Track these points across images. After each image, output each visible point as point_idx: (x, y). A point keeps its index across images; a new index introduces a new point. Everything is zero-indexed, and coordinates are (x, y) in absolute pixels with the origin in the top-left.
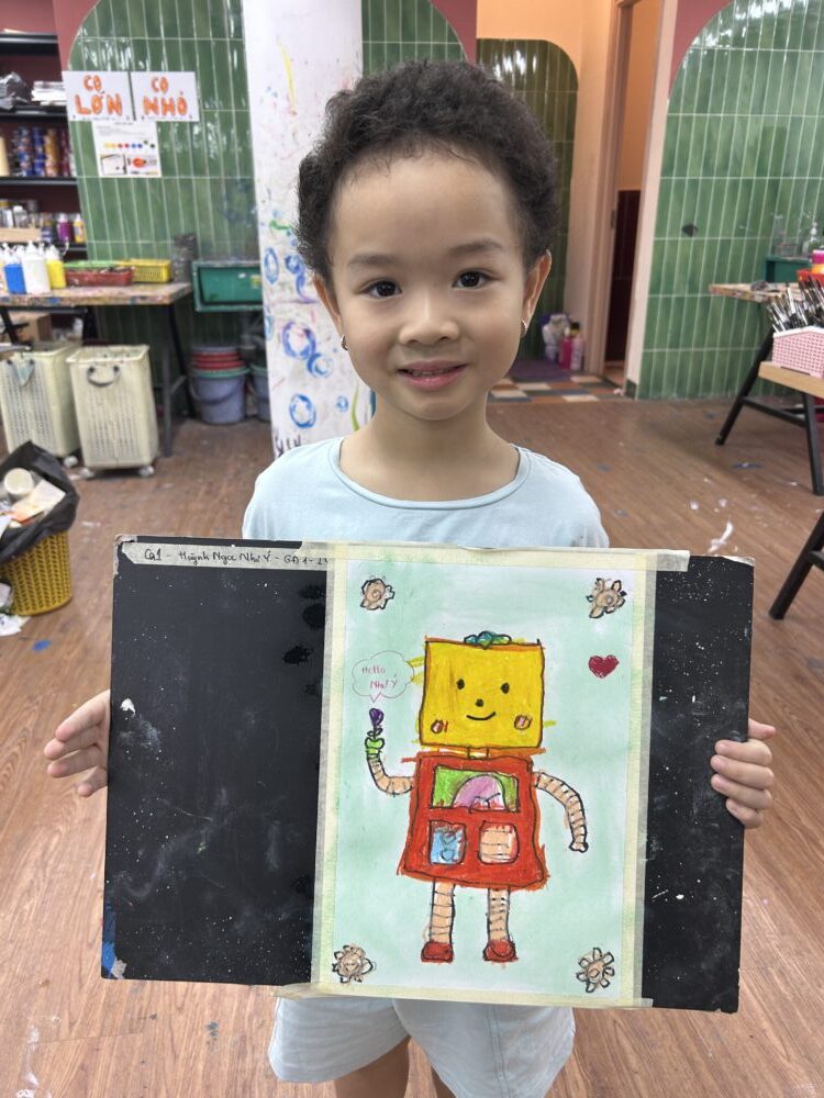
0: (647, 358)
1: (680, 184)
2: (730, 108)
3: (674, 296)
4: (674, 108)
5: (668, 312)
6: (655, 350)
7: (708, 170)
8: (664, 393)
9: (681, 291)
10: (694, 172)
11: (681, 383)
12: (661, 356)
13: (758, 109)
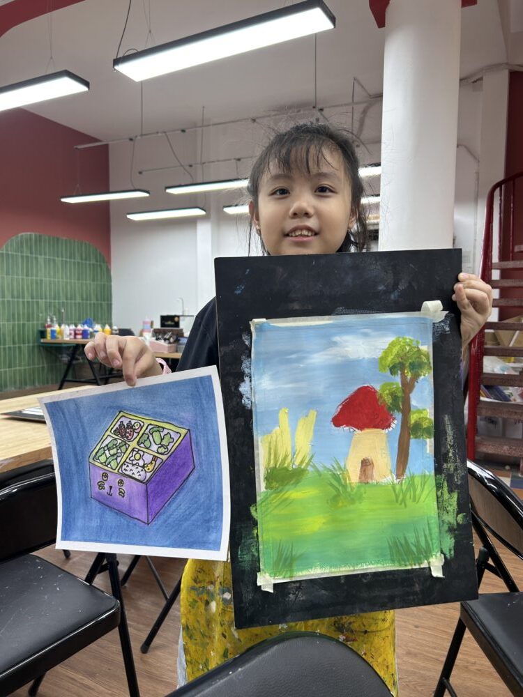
3: (7, 346)
8: (8, 388)
11: (15, 382)
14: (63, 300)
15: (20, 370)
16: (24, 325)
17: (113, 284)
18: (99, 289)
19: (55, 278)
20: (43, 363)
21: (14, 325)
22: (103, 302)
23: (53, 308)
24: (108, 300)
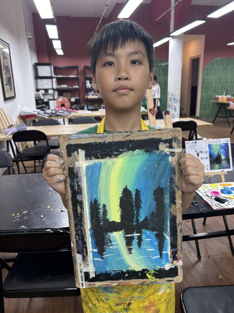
0: (200, 113)
1: (204, 86)
2: (211, 75)
4: (203, 76)
5: (203, 106)
6: (201, 111)
7: (208, 84)
9: (205, 102)
10: (206, 85)
12: (202, 112)
13: (215, 75)
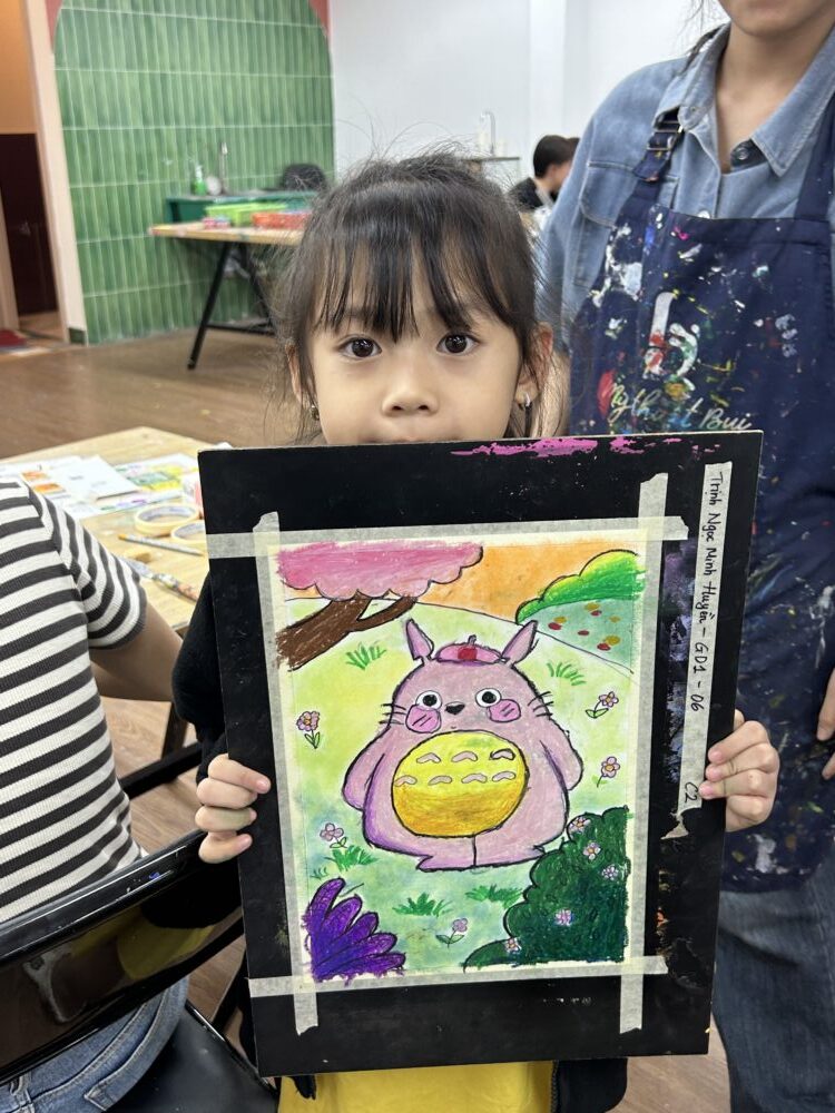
0: (87, 303)
1: (81, 135)
2: (107, 65)
3: (99, 240)
4: (59, 63)
5: (96, 258)
6: (94, 295)
7: (102, 120)
8: (111, 336)
9: (103, 236)
10: (90, 124)
11: (124, 324)
12: (100, 299)
13: (130, 64)
14: (217, 123)
15: (131, 294)
16: (131, 188)
17: (335, 76)
18: (301, 91)
19: (194, 68)
20: (182, 278)
21: (109, 190)
22: (312, 125)
23: (194, 145)
24: (323, 118)
